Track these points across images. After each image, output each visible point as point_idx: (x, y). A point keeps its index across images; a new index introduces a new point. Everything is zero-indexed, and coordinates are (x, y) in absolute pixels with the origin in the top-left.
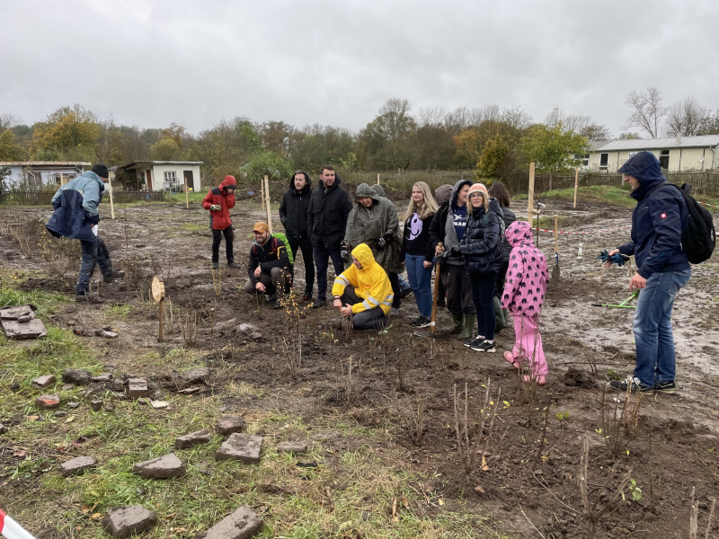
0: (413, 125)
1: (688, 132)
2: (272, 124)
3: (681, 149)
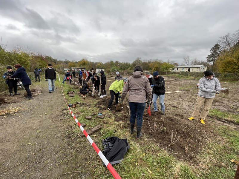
0: (142, 62)
1: (195, 64)
2: (117, 62)
3: (193, 68)
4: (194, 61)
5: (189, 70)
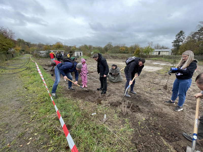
1: (157, 49)
2: (90, 45)
5: (159, 53)
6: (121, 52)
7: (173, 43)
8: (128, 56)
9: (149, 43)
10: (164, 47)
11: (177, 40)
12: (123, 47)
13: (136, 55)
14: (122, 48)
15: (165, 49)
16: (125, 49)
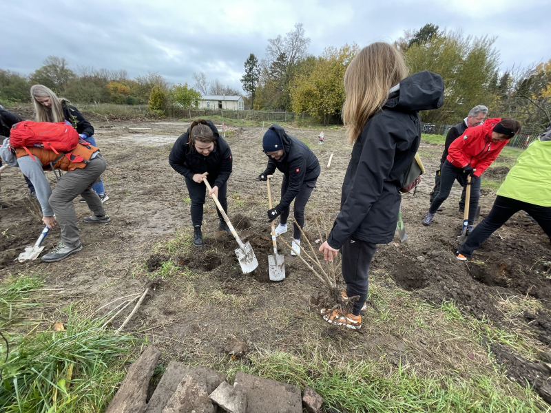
3: (225, 101)
4: (215, 86)
5: (220, 106)
6: (116, 98)
7: (242, 81)
8: (131, 111)
9: (196, 78)
10: (231, 90)
11: (249, 75)
12: (118, 82)
13: (155, 107)
14: (116, 85)
15: (234, 95)
16: (129, 88)
